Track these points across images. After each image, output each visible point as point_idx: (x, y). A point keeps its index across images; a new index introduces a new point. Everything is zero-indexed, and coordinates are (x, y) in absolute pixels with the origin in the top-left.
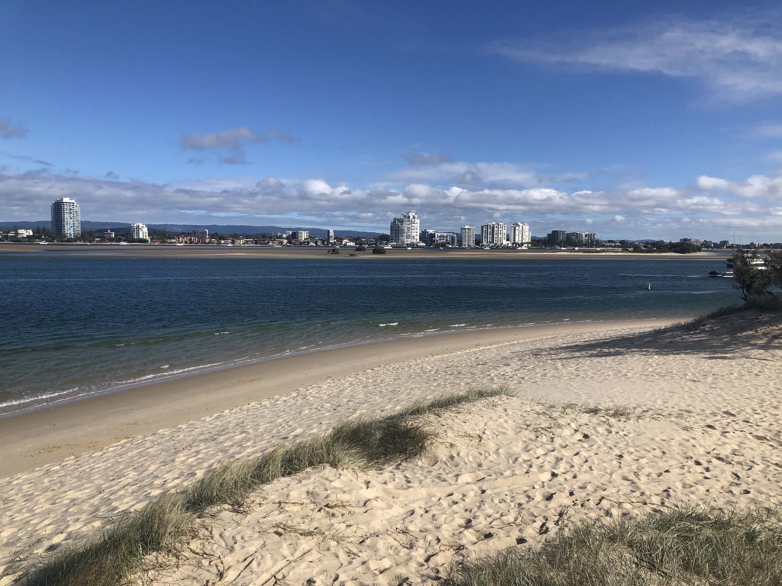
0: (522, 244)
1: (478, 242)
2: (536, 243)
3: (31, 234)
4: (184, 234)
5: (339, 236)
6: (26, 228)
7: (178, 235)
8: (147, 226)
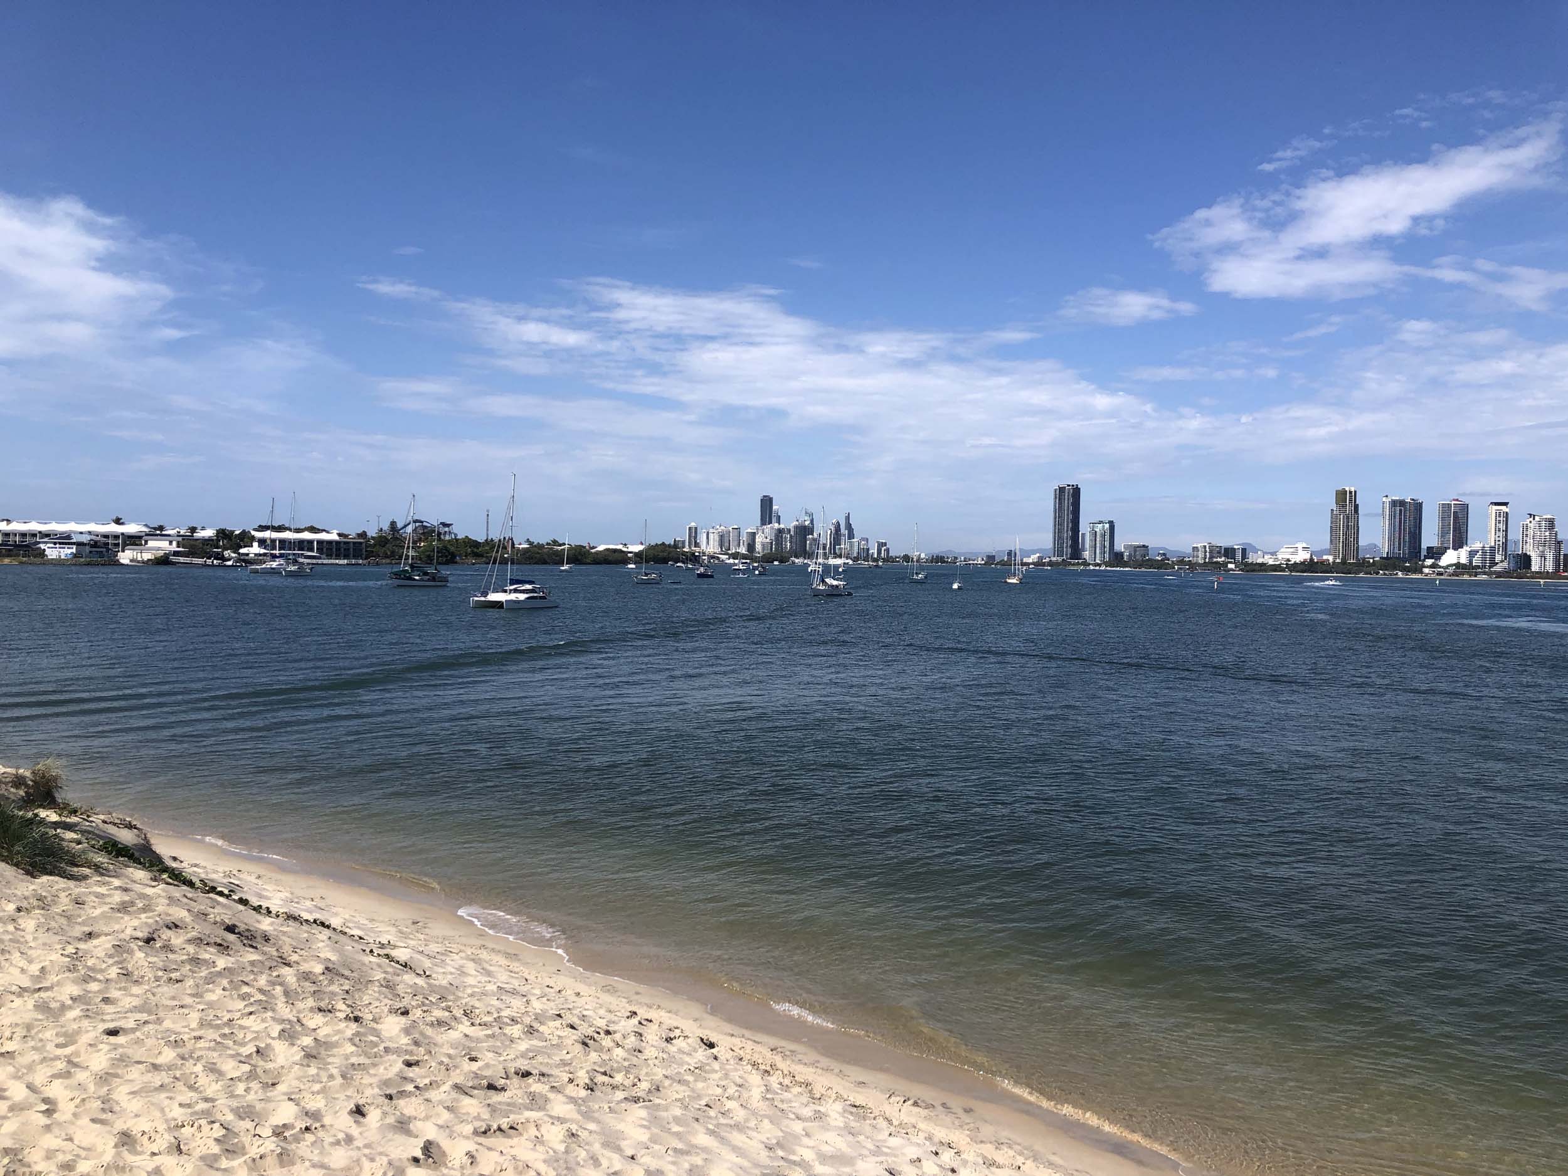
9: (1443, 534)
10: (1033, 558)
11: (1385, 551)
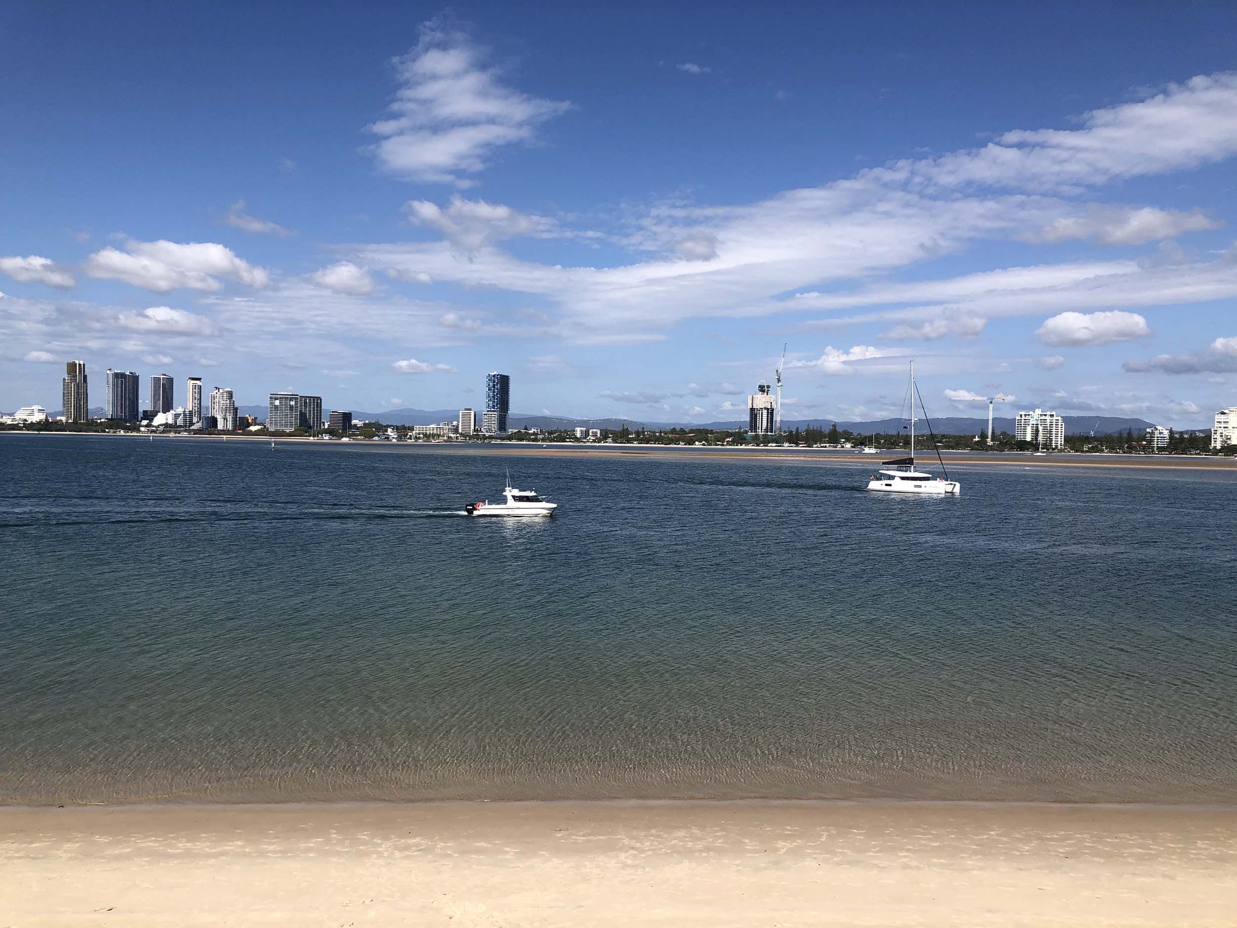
11: (109, 411)
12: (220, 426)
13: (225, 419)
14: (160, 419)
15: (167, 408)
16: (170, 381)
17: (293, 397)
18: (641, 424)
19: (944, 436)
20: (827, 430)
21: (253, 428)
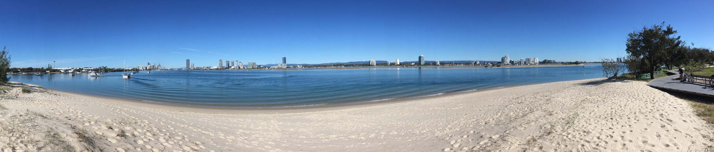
0: (537, 63)
1: (525, 63)
2: (540, 63)
3: (414, 64)
4: (448, 63)
5: (488, 62)
6: (414, 63)
7: (447, 63)
8: (440, 62)
9: (231, 64)
10: (184, 69)
11: (225, 67)
12: (241, 68)
13: (241, 67)
14: (232, 67)
15: (233, 66)
16: (234, 61)
17: (252, 63)
18: (309, 64)
19: (358, 64)
20: (340, 64)
21: (246, 68)
